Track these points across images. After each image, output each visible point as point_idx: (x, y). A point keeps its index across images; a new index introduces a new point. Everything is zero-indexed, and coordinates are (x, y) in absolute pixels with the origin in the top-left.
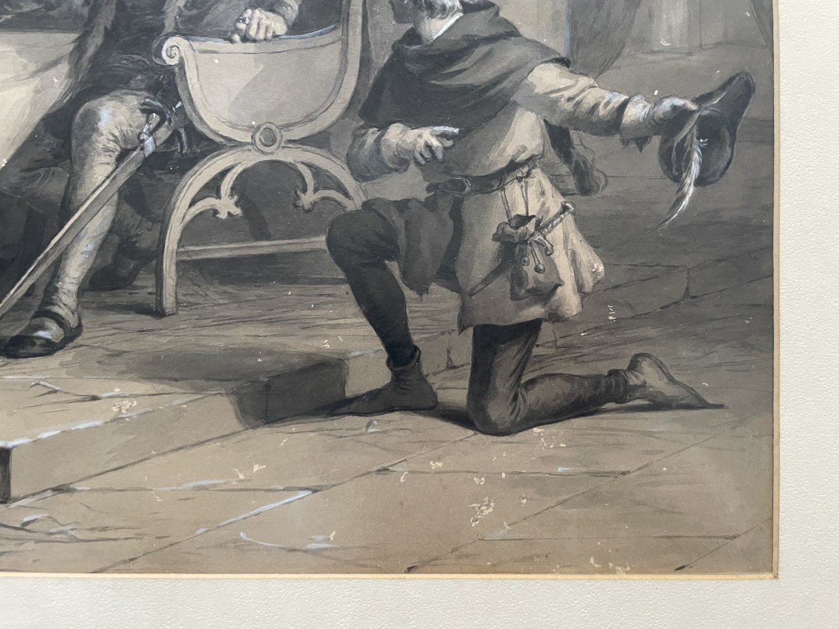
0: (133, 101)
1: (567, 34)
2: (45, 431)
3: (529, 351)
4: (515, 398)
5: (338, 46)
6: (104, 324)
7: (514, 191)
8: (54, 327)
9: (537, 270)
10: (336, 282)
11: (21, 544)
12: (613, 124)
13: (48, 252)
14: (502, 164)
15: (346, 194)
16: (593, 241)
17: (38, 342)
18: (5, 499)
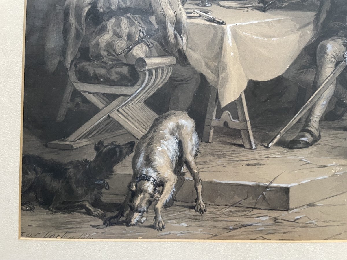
0: (340, 41)
2: (304, 180)
6: (330, 135)
8: (309, 136)
11: (294, 228)
13: (307, 105)
17: (302, 142)
18: (287, 209)
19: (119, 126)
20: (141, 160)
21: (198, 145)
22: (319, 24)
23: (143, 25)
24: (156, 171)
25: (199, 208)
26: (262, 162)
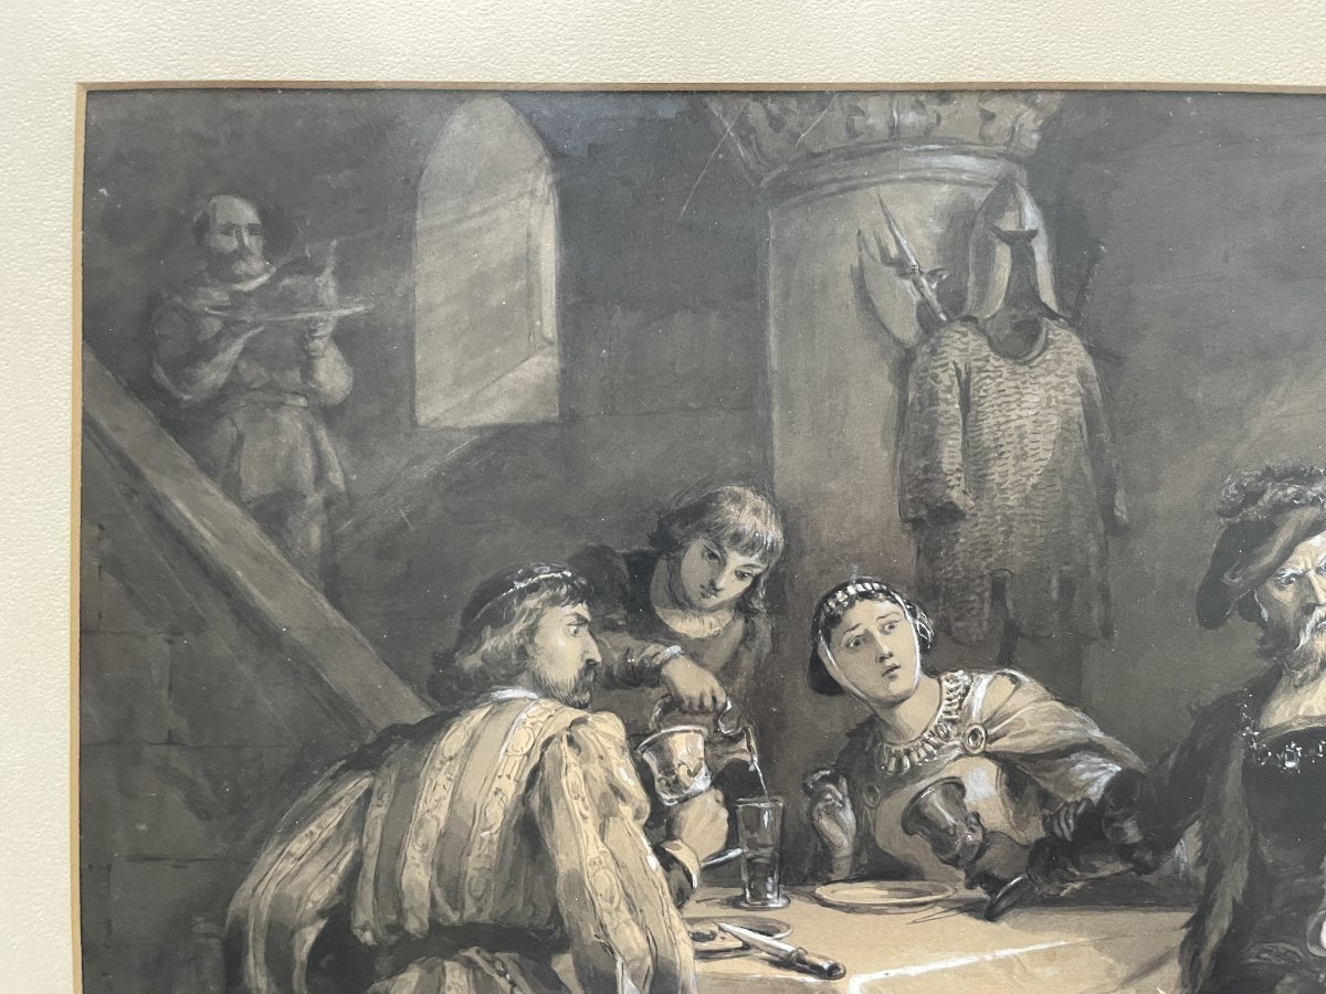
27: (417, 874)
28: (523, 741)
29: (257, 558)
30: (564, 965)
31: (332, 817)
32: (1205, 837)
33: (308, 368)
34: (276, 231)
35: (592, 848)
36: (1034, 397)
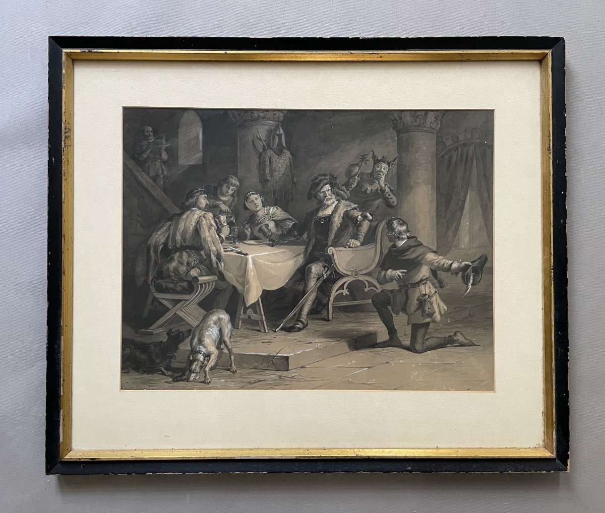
0: (321, 264)
1: (436, 244)
2: (298, 352)
3: (427, 330)
4: (423, 343)
5: (374, 249)
6: (313, 323)
7: (422, 287)
8: (301, 324)
9: (429, 308)
10: (374, 312)
11: (292, 382)
12: (448, 270)
13: (299, 304)
14: (419, 280)
15: (377, 288)
16: (443, 300)
17: (296, 328)
18: (288, 370)
19: (182, 320)
20: (196, 340)
21: (231, 331)
22: (308, 253)
23: (197, 257)
24: (205, 347)
25: (232, 370)
26: (271, 341)
27: (178, 238)
28: (196, 216)
29: (152, 186)
30: (202, 253)
31: (165, 228)
32: (308, 234)
33: (161, 155)
34: (156, 132)
35: (207, 234)
36: (282, 161)
